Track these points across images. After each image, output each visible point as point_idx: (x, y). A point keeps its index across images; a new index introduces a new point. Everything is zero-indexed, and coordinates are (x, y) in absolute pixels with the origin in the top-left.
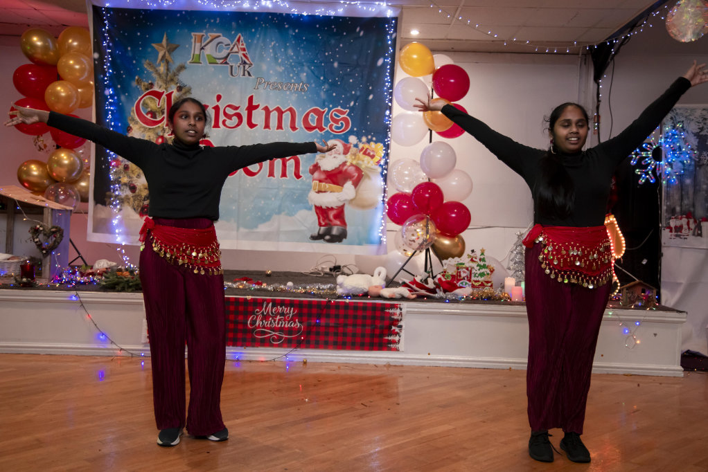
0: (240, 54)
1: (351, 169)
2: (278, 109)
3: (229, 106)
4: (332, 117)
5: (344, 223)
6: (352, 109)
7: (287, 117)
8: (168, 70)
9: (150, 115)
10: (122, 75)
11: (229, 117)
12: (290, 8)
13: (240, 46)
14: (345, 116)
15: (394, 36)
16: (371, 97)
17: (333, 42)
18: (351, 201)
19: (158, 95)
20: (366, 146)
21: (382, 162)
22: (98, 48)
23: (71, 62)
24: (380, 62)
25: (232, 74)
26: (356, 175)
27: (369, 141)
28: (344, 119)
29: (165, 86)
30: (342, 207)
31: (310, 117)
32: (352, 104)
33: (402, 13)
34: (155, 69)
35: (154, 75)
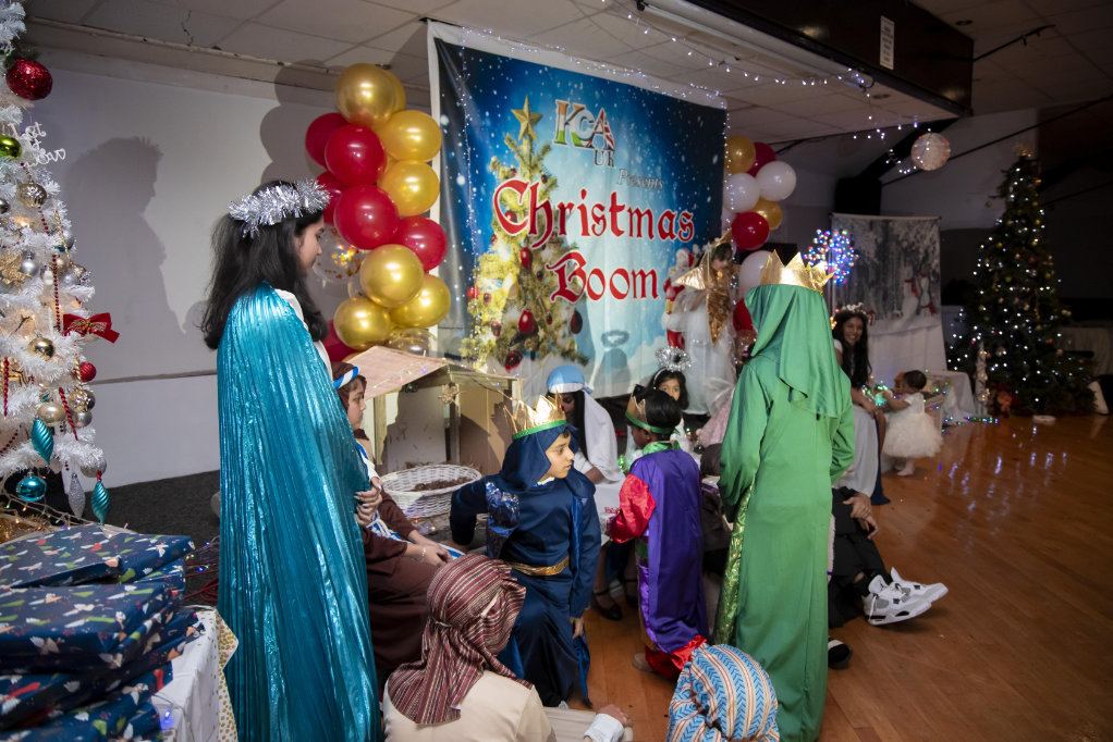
0: (604, 136)
2: (638, 212)
3: (595, 206)
4: (680, 221)
6: (695, 213)
7: (645, 219)
8: (531, 150)
9: (509, 217)
11: (598, 220)
13: (604, 125)
14: (690, 220)
16: (709, 199)
19: (520, 187)
22: (447, 108)
24: (715, 160)
25: (596, 163)
28: (689, 225)
29: (528, 174)
31: (664, 223)
32: (695, 206)
34: (516, 149)
35: (516, 157)
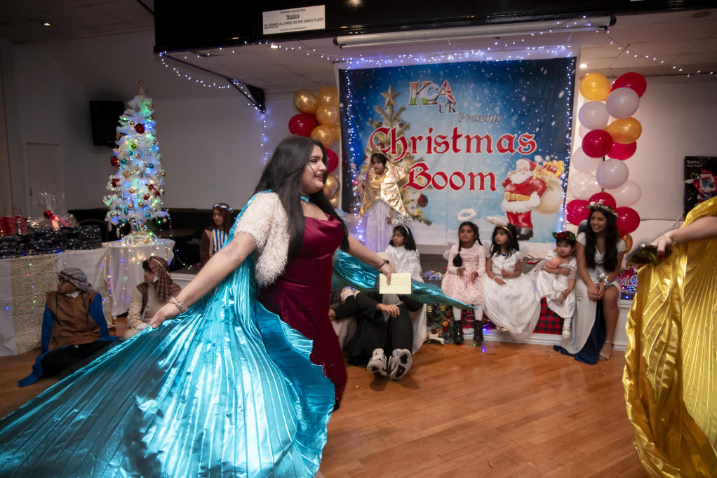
0: (447, 96)
1: (537, 183)
2: (477, 137)
3: (439, 136)
4: (520, 141)
5: (530, 225)
6: (537, 134)
7: (484, 143)
8: (392, 111)
9: (379, 146)
10: (359, 117)
11: (439, 145)
12: (486, 57)
13: (447, 90)
14: (531, 140)
15: (573, 72)
16: (553, 123)
17: (521, 81)
18: (537, 208)
19: (386, 131)
20: (550, 163)
21: (563, 176)
22: (343, 99)
23: (326, 111)
24: (561, 94)
25: (440, 112)
26: (541, 187)
27: (551, 160)
28: (531, 142)
29: (390, 124)
30: (529, 212)
31: (503, 142)
32: (537, 130)
33: (580, 53)
34: (383, 112)
35: (383, 116)
